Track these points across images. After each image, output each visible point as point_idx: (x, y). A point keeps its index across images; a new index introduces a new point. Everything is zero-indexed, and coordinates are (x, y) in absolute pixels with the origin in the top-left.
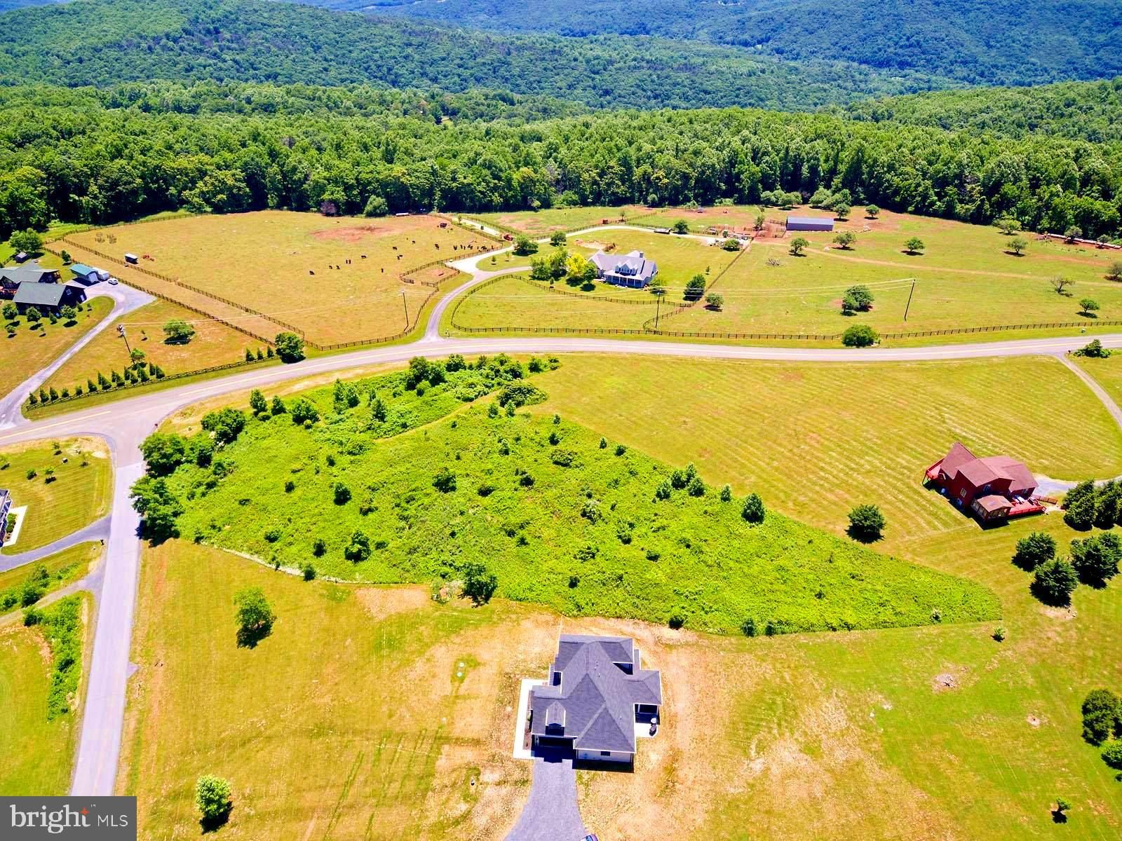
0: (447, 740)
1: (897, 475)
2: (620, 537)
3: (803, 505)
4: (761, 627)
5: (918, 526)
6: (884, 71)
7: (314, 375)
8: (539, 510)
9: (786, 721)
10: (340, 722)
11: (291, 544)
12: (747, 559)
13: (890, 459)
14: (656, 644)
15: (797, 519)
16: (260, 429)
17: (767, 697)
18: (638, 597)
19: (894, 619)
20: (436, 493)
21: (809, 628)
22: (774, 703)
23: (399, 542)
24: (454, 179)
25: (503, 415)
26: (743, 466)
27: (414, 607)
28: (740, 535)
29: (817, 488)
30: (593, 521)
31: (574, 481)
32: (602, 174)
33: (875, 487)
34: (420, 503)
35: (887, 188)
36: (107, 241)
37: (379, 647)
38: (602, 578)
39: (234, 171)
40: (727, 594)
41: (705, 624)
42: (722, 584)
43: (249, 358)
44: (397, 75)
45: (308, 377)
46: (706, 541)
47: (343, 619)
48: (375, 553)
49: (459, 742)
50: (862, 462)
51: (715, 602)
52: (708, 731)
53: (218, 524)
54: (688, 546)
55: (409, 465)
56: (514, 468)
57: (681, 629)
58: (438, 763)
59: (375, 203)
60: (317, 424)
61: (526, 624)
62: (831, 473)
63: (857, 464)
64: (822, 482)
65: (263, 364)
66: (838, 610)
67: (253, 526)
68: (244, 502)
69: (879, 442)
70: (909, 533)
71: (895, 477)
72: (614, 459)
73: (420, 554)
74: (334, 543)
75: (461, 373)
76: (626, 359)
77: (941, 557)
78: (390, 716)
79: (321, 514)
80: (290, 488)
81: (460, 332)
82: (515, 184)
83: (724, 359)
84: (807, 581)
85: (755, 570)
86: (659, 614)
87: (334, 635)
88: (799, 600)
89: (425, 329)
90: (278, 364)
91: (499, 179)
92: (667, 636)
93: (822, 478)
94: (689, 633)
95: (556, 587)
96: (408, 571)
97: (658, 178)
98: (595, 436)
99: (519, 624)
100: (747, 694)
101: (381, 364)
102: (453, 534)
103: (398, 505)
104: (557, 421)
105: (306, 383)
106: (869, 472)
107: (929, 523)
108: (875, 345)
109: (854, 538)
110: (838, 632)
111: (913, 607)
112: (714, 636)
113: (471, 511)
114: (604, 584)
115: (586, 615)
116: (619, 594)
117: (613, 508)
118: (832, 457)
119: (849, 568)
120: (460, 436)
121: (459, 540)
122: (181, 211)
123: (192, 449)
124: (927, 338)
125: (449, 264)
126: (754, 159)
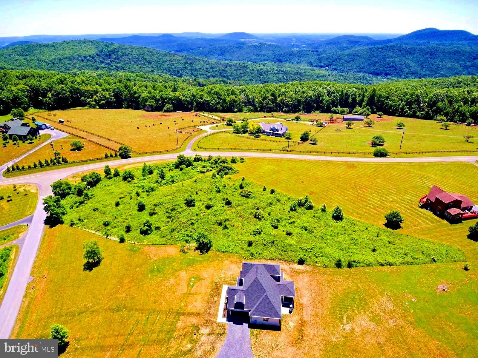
0: (183, 314)
1: (406, 203)
2: (273, 226)
3: (361, 214)
4: (345, 264)
5: (419, 222)
6: (379, 77)
7: (134, 163)
8: (234, 215)
9: (361, 306)
10: (129, 305)
11: (115, 227)
12: (336, 235)
13: (402, 197)
14: (291, 271)
15: (359, 220)
16: (108, 182)
17: (351, 296)
18: (282, 251)
19: (413, 261)
20: (185, 207)
21: (370, 265)
22: (354, 298)
23: (166, 227)
24: (202, 98)
25: (218, 178)
26: (331, 199)
27: (171, 254)
28: (332, 226)
29: (368, 208)
30: (260, 219)
31: (250, 204)
32: (263, 100)
33: (395, 207)
34: (177, 210)
35: (386, 106)
36: (53, 116)
37: (152, 272)
38: (264, 242)
39: (109, 92)
40: (327, 249)
41: (316, 262)
42: (324, 245)
43: (107, 156)
44: (181, 74)
45: (132, 164)
46: (315, 228)
47: (136, 260)
48: (154, 231)
49: (189, 314)
50: (388, 198)
51: (321, 253)
52: (320, 311)
53: (82, 218)
54: (306, 230)
55: (173, 196)
56: (222, 198)
57: (304, 265)
58: (178, 324)
59: (168, 107)
60: (133, 180)
61: (226, 262)
62: (374, 202)
63: (386, 198)
64: (370, 205)
65: (112, 159)
66: (383, 257)
67: (98, 220)
68: (95, 210)
69: (395, 190)
70: (415, 226)
71: (405, 204)
72: (270, 195)
73: (176, 232)
74: (136, 227)
75: (200, 162)
76: (275, 160)
77: (432, 235)
78: (155, 302)
79: (131, 215)
80: (117, 204)
81: (201, 149)
82: (227, 101)
83: (319, 160)
84: (366, 244)
85: (340, 239)
86: (293, 258)
87: (131, 266)
88: (364, 252)
89: (185, 148)
90: (119, 159)
91: (221, 99)
92: (297, 268)
93: (369, 204)
94: (308, 267)
95: (241, 246)
96: (170, 239)
97: (287, 101)
98: (260, 186)
99: (222, 262)
100: (339, 294)
101: (164, 160)
102: (192, 224)
103: (167, 212)
104: (243, 180)
105: (130, 166)
106: (392, 201)
107: (424, 222)
108: (388, 156)
109: (388, 227)
110: (385, 267)
111: (421, 256)
112: (321, 268)
113: (201, 215)
114: (265, 245)
115: (256, 258)
116: (272, 249)
117: (269, 214)
118: (373, 196)
119: (387, 239)
120: (198, 185)
121: (195, 226)
122: (86, 107)
123: (75, 188)
124: (411, 155)
125: (197, 127)
126: (328, 95)
